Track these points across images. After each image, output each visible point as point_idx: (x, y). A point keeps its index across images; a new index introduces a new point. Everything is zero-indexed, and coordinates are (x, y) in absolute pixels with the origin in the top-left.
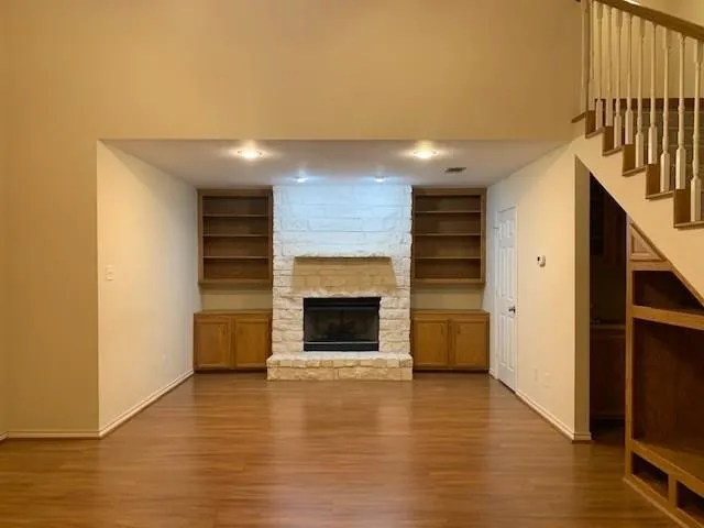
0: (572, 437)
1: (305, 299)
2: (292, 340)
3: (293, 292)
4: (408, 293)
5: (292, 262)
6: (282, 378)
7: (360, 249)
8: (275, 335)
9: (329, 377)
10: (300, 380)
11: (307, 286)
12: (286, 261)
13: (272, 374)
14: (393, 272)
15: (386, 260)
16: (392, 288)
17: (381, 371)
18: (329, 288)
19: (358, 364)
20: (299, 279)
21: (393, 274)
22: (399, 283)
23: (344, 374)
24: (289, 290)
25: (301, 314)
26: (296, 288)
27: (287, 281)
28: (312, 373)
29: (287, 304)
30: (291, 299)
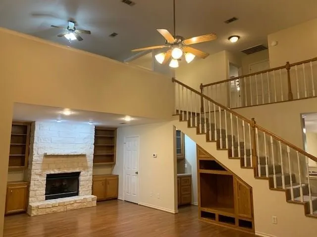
0: (174, 212)
1: (47, 175)
2: (39, 195)
3: (42, 172)
4: (92, 169)
5: (42, 158)
6: (40, 214)
7: (74, 151)
8: (31, 193)
9: (62, 210)
10: (48, 214)
11: (49, 169)
12: (39, 157)
13: (34, 213)
14: (86, 160)
15: (84, 156)
16: (86, 168)
17: (85, 204)
18: (59, 169)
19: (75, 202)
20: (45, 165)
21: (86, 161)
22: (88, 165)
23: (69, 207)
24: (40, 171)
25: (45, 182)
26: (44, 170)
27: (39, 167)
28: (54, 209)
29: (38, 177)
30: (40, 175)
